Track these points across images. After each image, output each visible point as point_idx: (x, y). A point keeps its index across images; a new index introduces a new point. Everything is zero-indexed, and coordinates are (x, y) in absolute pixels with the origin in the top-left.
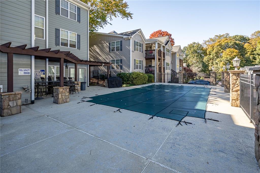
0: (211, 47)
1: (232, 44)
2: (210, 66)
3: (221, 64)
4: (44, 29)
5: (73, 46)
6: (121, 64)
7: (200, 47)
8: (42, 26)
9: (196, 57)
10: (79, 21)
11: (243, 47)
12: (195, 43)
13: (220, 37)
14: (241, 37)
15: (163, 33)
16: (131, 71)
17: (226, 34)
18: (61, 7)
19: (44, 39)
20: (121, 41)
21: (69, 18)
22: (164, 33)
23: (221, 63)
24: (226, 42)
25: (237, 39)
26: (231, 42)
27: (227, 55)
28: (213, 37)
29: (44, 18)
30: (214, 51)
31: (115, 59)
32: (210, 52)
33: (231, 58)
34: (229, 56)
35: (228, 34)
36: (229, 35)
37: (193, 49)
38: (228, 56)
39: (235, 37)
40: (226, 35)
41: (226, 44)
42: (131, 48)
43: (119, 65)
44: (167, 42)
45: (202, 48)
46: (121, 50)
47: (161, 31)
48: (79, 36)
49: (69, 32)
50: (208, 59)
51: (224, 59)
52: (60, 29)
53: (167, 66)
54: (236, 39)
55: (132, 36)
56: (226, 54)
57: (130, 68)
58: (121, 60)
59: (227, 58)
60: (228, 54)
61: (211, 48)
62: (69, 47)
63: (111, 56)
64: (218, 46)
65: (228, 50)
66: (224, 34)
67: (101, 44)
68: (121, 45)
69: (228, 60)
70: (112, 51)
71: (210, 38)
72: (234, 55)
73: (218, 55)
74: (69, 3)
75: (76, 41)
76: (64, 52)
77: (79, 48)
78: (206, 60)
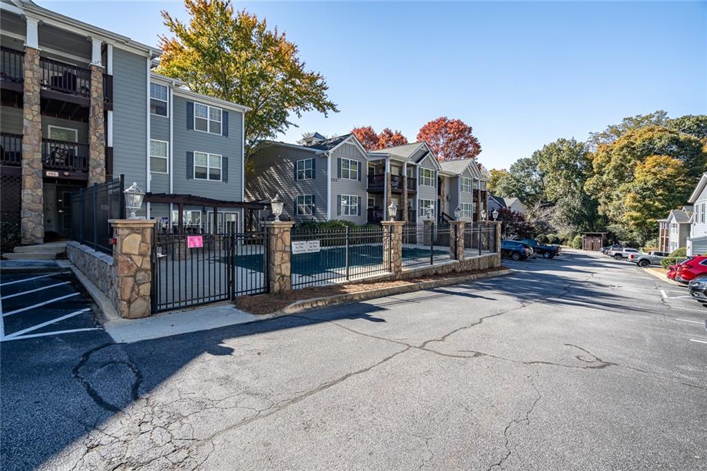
0: (603, 151)
1: (663, 142)
2: (602, 204)
3: (628, 200)
4: (167, 158)
5: (214, 176)
6: (314, 205)
7: (578, 152)
8: (164, 154)
9: (563, 179)
10: (226, 134)
11: (701, 151)
12: (565, 140)
13: (638, 122)
14: (701, 121)
15: (449, 125)
16: (329, 218)
17: (657, 112)
18: (195, 117)
19: (168, 173)
20: (314, 160)
21: (208, 132)
22: (452, 123)
23: (629, 195)
24: (646, 136)
25: (686, 127)
26: (660, 138)
27: (645, 174)
28: (618, 122)
29: (168, 142)
30: (613, 163)
31: (305, 195)
32: (600, 166)
33: (656, 182)
34: (652, 176)
35: (662, 112)
36: (667, 116)
37: (558, 158)
38: (649, 177)
39: (680, 123)
40: (657, 115)
41: (646, 143)
42: (330, 173)
43: (310, 206)
44: (421, 154)
45: (585, 154)
46: (314, 177)
47: (445, 120)
48: (225, 160)
49: (208, 154)
50: (595, 186)
51: (637, 185)
52: (195, 152)
53: (424, 208)
54: (684, 127)
55: (331, 151)
56: (644, 170)
57: (326, 212)
58: (314, 196)
59: (646, 184)
60: (650, 172)
61: (604, 154)
62: (208, 179)
63: (298, 189)
64: (622, 149)
65: (650, 161)
66: (651, 114)
67: (282, 163)
68: (314, 167)
69: (648, 189)
70: (299, 178)
71: (611, 125)
72: (668, 176)
73: (622, 174)
74: (209, 107)
75: (221, 168)
76: (184, 195)
77: (225, 180)
78: (591, 188)
